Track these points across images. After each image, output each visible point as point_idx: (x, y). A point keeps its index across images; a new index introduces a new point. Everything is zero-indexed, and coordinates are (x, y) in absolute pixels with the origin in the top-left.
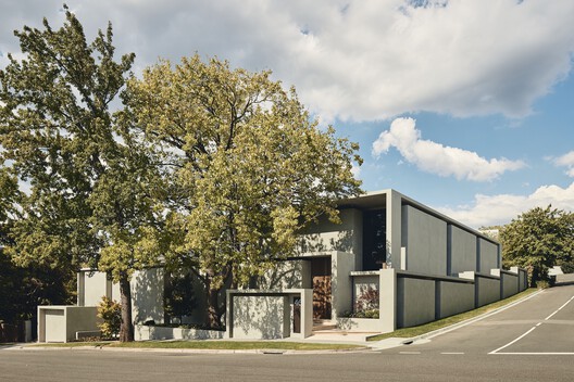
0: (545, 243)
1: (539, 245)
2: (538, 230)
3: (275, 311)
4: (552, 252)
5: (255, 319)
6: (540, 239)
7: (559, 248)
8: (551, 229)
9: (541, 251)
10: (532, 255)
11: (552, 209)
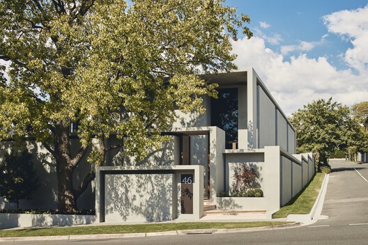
0: (327, 133)
1: (322, 133)
2: (323, 120)
3: (163, 192)
4: (333, 140)
5: (136, 203)
6: (323, 128)
7: (338, 137)
8: (331, 119)
9: (324, 139)
10: (317, 143)
11: (332, 102)
